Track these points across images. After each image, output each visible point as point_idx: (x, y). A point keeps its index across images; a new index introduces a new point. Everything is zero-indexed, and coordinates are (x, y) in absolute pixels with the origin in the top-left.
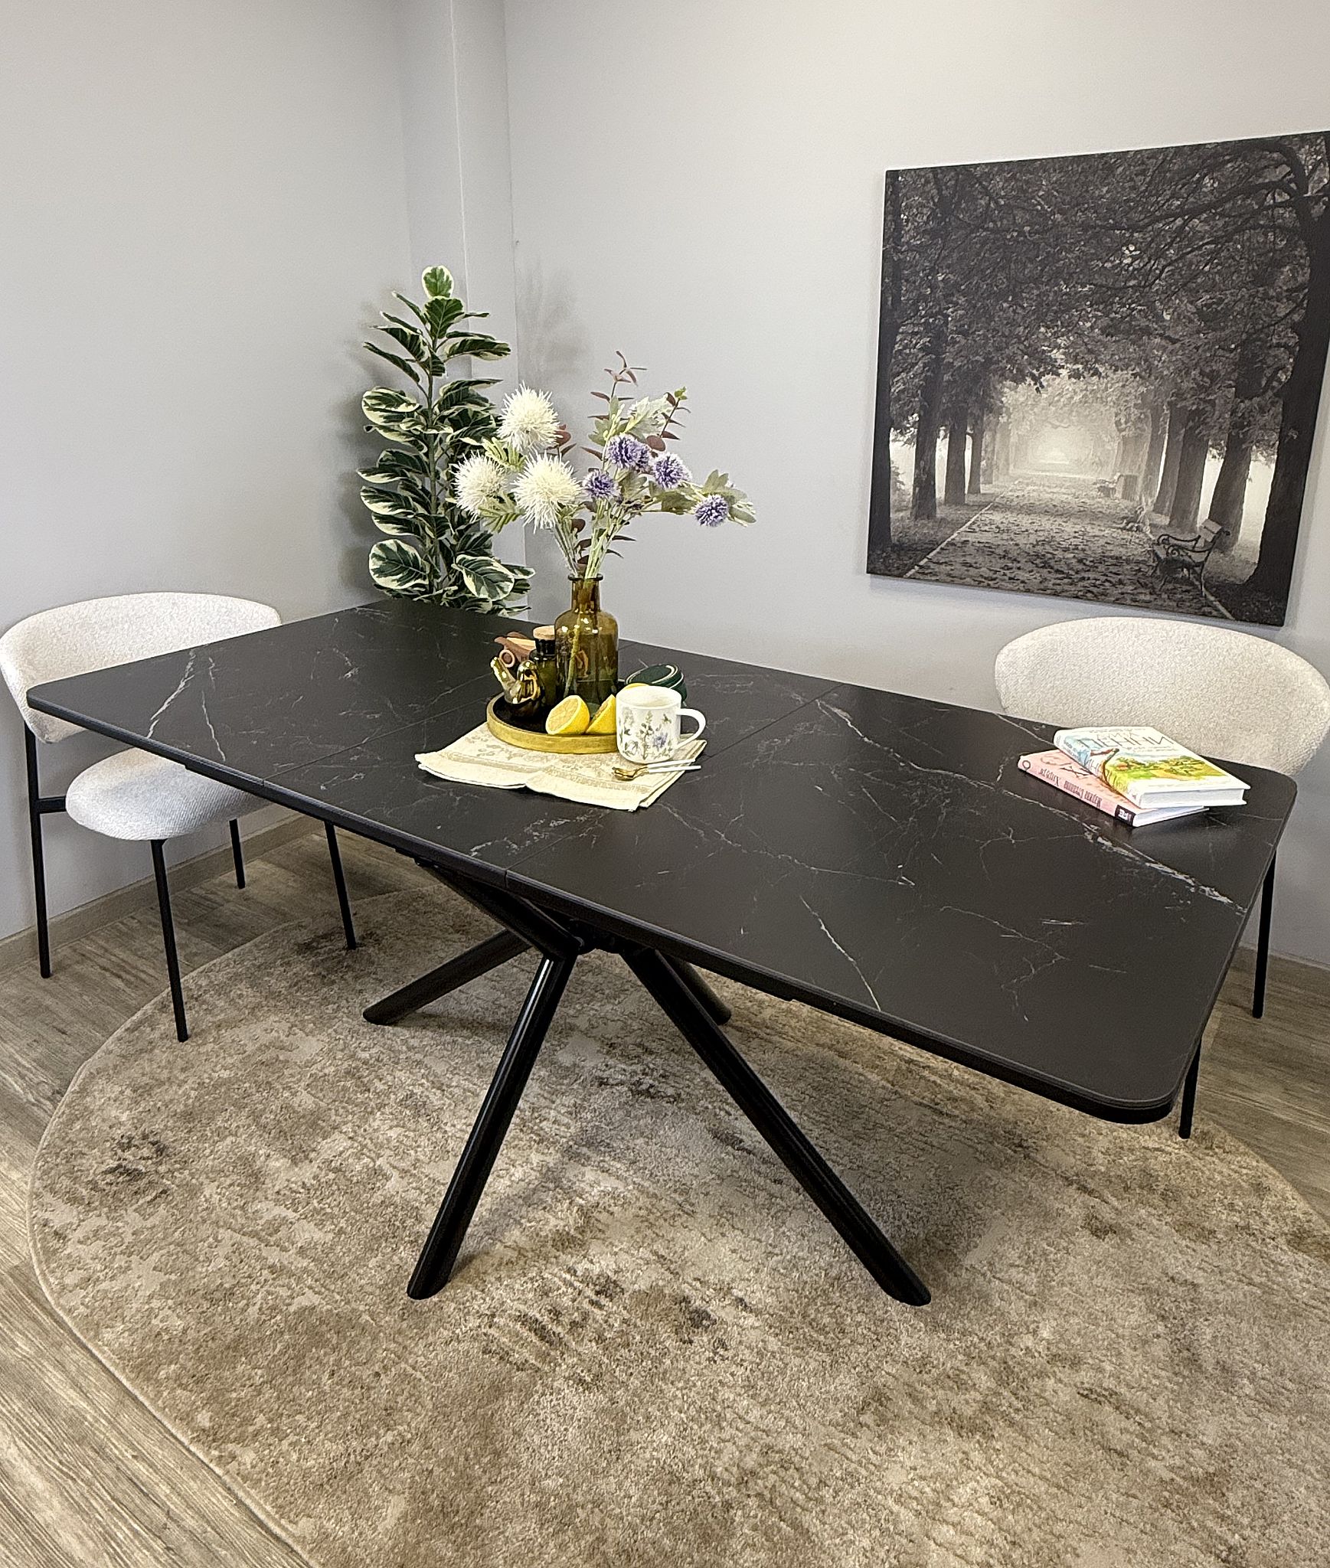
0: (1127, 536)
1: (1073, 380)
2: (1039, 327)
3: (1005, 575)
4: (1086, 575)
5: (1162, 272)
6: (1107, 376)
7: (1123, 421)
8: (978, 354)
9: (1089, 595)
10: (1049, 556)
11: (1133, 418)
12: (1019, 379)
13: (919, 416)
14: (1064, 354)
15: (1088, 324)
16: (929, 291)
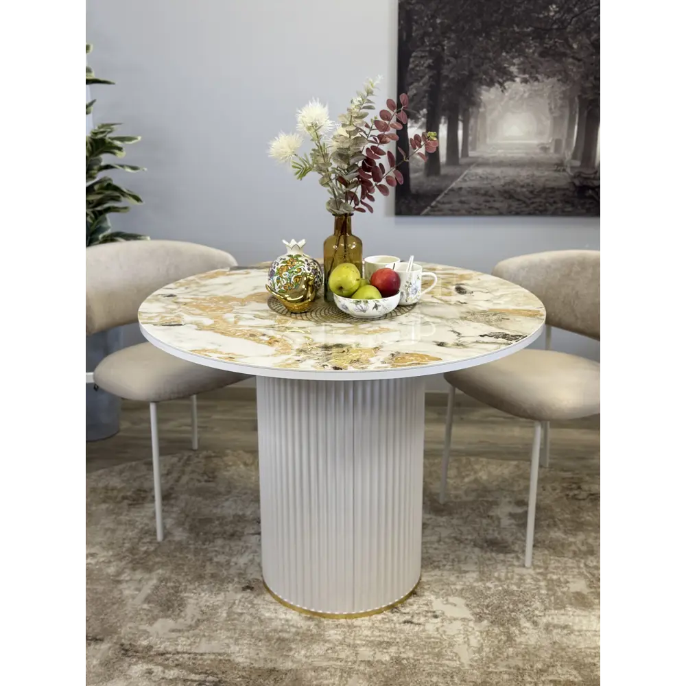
0: (557, 174)
1: (523, 84)
2: (502, 52)
3: (486, 206)
4: (535, 200)
5: (571, 20)
6: (543, 81)
7: (553, 107)
8: (465, 70)
9: (537, 212)
10: (513, 191)
11: (559, 105)
12: (491, 84)
13: (428, 110)
14: (518, 69)
15: (531, 51)
16: (431, 30)
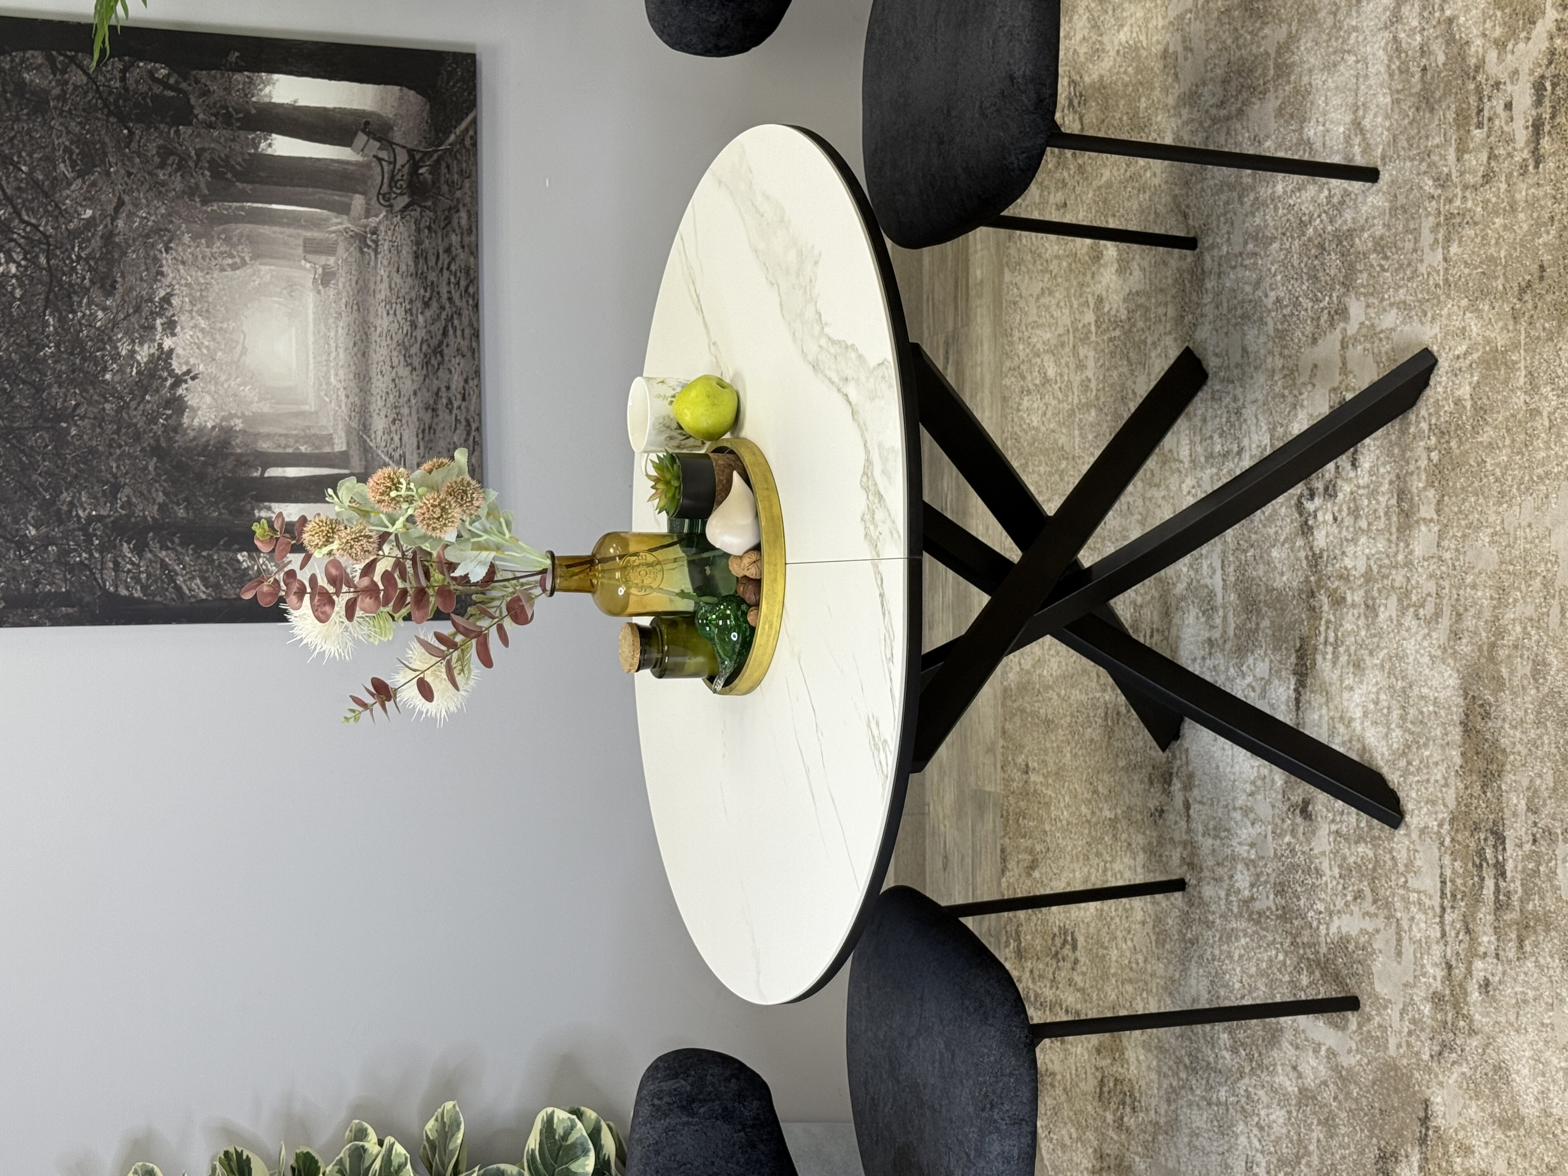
0: (385, 247)
1: (178, 329)
2: (104, 381)
3: (459, 408)
4: (445, 296)
5: (28, 224)
6: (171, 285)
7: (230, 261)
8: (146, 468)
9: (471, 290)
10: (425, 347)
11: (225, 248)
12: (178, 405)
13: (241, 550)
14: (141, 344)
15: (100, 314)
16: (52, 548)
